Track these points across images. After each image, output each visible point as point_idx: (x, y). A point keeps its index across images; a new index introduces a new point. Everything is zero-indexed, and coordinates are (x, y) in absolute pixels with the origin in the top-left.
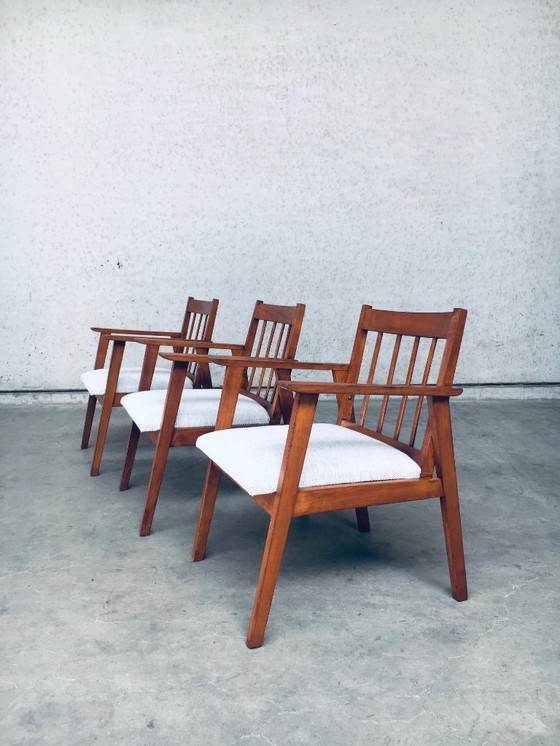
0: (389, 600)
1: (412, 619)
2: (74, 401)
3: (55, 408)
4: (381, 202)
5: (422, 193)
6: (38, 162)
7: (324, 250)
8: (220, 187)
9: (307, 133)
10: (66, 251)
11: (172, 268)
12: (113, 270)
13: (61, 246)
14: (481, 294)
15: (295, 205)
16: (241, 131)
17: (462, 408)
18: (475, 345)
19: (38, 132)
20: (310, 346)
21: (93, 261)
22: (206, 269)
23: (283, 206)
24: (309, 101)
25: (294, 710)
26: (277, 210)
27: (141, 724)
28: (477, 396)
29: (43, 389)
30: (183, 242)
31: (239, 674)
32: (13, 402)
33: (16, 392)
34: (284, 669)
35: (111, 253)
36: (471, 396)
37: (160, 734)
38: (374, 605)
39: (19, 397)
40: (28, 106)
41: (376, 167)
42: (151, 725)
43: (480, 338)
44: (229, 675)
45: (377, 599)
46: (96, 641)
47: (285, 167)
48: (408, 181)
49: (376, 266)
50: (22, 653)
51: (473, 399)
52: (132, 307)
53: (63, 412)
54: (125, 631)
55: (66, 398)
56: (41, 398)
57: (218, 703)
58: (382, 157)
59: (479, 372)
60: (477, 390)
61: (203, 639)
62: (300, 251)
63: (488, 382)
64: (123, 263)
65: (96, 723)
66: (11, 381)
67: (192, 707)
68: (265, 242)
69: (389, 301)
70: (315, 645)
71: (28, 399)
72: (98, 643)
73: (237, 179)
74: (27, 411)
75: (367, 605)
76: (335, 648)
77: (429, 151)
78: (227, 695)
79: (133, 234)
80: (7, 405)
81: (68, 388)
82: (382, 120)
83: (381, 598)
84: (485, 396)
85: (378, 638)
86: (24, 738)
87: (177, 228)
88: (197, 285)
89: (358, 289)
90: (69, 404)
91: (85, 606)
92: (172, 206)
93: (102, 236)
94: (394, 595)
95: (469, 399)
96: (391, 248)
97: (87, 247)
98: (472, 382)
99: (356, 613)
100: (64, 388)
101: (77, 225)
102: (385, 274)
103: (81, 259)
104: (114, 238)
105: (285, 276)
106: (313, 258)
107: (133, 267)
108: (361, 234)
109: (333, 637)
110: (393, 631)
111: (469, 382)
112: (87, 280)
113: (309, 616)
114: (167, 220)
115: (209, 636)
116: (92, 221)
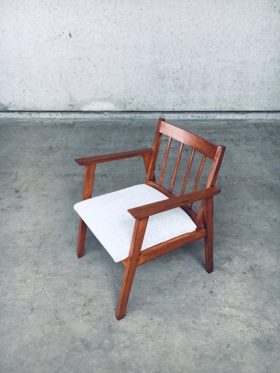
0: (234, 311)
1: (246, 329)
2: (52, 117)
10: (37, 26)
11: (102, 37)
12: (67, 38)
13: (35, 22)
17: (270, 128)
20: (184, 88)
21: (54, 33)
22: (123, 38)
29: (34, 110)
32: (19, 117)
33: (20, 112)
35: (64, 27)
36: (275, 118)
38: (225, 315)
39: (22, 114)
45: (226, 310)
49: (229, 37)
51: (276, 120)
52: (80, 63)
53: (47, 125)
54: (96, 331)
55: (47, 115)
56: (34, 115)
61: (136, 340)
62: (181, 27)
64: (72, 34)
66: (16, 105)
68: (160, 19)
69: (234, 60)
72: (83, 341)
76: (206, 353)
79: (77, 14)
81: (48, 110)
83: (229, 310)
85: (228, 346)
87: (105, 10)
88: (118, 48)
89: (217, 51)
90: (49, 119)
91: (73, 308)
93: (59, 16)
94: (235, 307)
95: (273, 120)
96: (240, 24)
97: (50, 24)
98: (277, 110)
99: (216, 322)
100: (46, 110)
101: (43, 9)
102: (234, 42)
103: (47, 31)
104: (66, 17)
105: (172, 43)
106: (190, 31)
107: (78, 37)
108: (222, 14)
109: (204, 343)
110: (236, 339)
111: (275, 110)
112: (53, 45)
113: (191, 324)
114: (98, 4)
115: (139, 338)
116: (51, 5)
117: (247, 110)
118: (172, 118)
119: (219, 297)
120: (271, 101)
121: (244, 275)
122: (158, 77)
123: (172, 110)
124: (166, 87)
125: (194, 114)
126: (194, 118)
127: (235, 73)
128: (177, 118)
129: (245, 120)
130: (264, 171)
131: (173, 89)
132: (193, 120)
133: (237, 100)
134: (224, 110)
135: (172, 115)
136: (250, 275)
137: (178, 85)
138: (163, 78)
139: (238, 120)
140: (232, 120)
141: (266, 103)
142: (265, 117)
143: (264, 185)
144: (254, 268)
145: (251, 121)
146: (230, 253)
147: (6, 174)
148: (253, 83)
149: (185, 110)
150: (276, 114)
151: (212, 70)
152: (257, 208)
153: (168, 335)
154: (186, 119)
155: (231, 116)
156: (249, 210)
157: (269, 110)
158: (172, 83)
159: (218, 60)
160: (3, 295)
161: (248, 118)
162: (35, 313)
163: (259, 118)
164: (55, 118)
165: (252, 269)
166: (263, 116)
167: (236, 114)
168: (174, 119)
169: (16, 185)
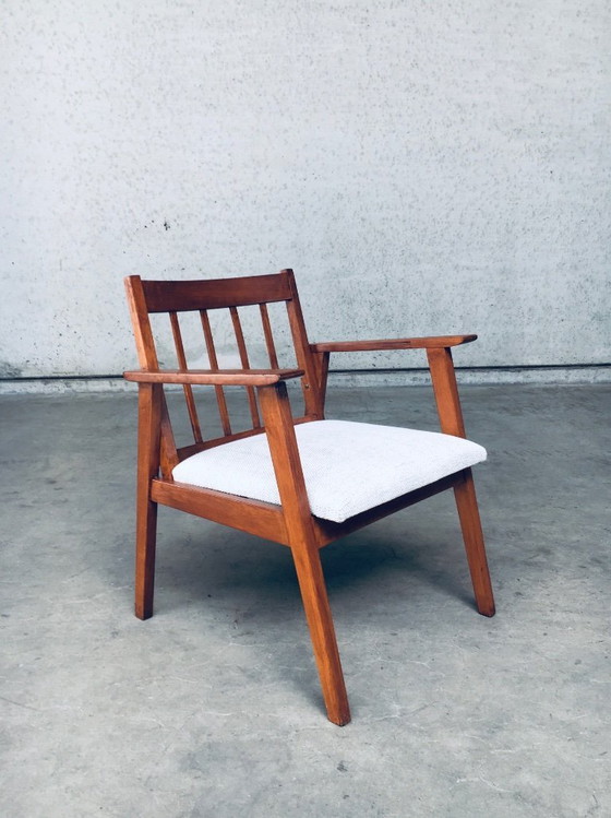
0: (575, 617)
2: (114, 389)
3: (92, 397)
4: (479, 147)
5: (529, 137)
6: (68, 102)
7: (411, 207)
8: (286, 131)
9: (391, 65)
10: (102, 209)
11: (229, 229)
12: (159, 232)
13: (97, 203)
14: (597, 256)
15: (376, 153)
16: (312, 62)
17: (576, 393)
18: (589, 319)
19: (67, 66)
20: (394, 322)
21: (135, 221)
22: (270, 230)
23: (362, 154)
24: (394, 25)
25: (507, 747)
26: (355, 158)
27: (329, 768)
28: (591, 379)
29: (77, 374)
30: (242, 198)
31: (426, 706)
32: (42, 391)
33: (45, 379)
34: (478, 700)
35: (156, 212)
36: (584, 378)
37: (356, 778)
38: (558, 623)
39: (49, 385)
40: (55, 34)
41: (474, 105)
42: (341, 768)
43: (595, 310)
44: (413, 707)
45: (558, 616)
46: (239, 668)
47: (365, 105)
48: (512, 121)
49: (472, 225)
50: (155, 683)
51: (586, 382)
53: (102, 402)
54: (270, 655)
55: (105, 385)
56: (75, 385)
57: (413, 740)
58: (481, 93)
59: (593, 351)
60: (591, 372)
61: (366, 664)
62: (382, 207)
63: (605, 362)
64: (171, 224)
65: (274, 767)
66: (40, 366)
67: (384, 745)
68: (340, 197)
69: (487, 267)
70: (506, 670)
71: (59, 388)
72: (243, 671)
73: (307, 121)
74: (60, 401)
75: (550, 623)
76: (531, 674)
77: (537, 85)
78: (421, 731)
79: (183, 189)
80: (34, 395)
81: (107, 373)
82: (482, 49)
83: (564, 615)
84: (600, 379)
85: (578, 662)
86: (193, 787)
87: (235, 181)
88: (259, 249)
89: (452, 251)
90: (109, 392)
91: (212, 627)
92: (229, 155)
93: (146, 192)
94: (577, 611)
95: (581, 382)
96: (491, 203)
97: (128, 205)
98: (585, 363)
99: (540, 633)
100: (102, 374)
101: (116, 178)
102: (483, 234)
103: (121, 219)
104: (160, 193)
105: (364, 238)
106: (397, 216)
107: (182, 229)
108: (456, 186)
109: (523, 661)
110: (592, 654)
111: (582, 362)
112: (129, 245)
113: (486, 638)
114: (224, 172)
115: (373, 661)
116: (133, 173)
117: (526, 364)
118: (372, 384)
119: (537, 599)
120: (571, 345)
121: (583, 570)
122: (340, 300)
123: (372, 367)
124: (356, 321)
125: (419, 375)
126: (417, 383)
127: (492, 291)
128: (384, 384)
129: (524, 384)
130: (582, 443)
131: (371, 324)
132: (416, 386)
133: (503, 346)
134: (477, 365)
135: (372, 377)
136: (597, 570)
137: (382, 317)
138: (350, 303)
139: (509, 384)
140: (498, 384)
141: (561, 349)
142: (563, 378)
143: (590, 459)
144: (602, 560)
145: (537, 386)
146: (543, 543)
147: (22, 461)
148: (530, 310)
149: (397, 367)
150: (584, 371)
151: (446, 287)
152: (582, 486)
153: (436, 655)
154: (402, 385)
155: (494, 377)
156: (566, 488)
157: (569, 362)
158: (368, 311)
159: (456, 267)
160: (43, 617)
161: (529, 380)
162: (123, 637)
163: (552, 379)
164: (122, 390)
165: (599, 562)
166: (560, 375)
167: (503, 373)
168: (376, 385)
169: (50, 474)
